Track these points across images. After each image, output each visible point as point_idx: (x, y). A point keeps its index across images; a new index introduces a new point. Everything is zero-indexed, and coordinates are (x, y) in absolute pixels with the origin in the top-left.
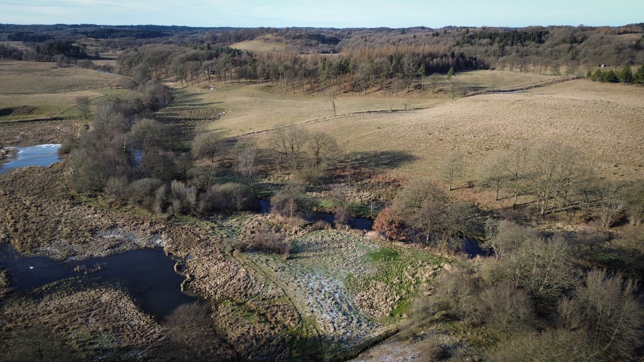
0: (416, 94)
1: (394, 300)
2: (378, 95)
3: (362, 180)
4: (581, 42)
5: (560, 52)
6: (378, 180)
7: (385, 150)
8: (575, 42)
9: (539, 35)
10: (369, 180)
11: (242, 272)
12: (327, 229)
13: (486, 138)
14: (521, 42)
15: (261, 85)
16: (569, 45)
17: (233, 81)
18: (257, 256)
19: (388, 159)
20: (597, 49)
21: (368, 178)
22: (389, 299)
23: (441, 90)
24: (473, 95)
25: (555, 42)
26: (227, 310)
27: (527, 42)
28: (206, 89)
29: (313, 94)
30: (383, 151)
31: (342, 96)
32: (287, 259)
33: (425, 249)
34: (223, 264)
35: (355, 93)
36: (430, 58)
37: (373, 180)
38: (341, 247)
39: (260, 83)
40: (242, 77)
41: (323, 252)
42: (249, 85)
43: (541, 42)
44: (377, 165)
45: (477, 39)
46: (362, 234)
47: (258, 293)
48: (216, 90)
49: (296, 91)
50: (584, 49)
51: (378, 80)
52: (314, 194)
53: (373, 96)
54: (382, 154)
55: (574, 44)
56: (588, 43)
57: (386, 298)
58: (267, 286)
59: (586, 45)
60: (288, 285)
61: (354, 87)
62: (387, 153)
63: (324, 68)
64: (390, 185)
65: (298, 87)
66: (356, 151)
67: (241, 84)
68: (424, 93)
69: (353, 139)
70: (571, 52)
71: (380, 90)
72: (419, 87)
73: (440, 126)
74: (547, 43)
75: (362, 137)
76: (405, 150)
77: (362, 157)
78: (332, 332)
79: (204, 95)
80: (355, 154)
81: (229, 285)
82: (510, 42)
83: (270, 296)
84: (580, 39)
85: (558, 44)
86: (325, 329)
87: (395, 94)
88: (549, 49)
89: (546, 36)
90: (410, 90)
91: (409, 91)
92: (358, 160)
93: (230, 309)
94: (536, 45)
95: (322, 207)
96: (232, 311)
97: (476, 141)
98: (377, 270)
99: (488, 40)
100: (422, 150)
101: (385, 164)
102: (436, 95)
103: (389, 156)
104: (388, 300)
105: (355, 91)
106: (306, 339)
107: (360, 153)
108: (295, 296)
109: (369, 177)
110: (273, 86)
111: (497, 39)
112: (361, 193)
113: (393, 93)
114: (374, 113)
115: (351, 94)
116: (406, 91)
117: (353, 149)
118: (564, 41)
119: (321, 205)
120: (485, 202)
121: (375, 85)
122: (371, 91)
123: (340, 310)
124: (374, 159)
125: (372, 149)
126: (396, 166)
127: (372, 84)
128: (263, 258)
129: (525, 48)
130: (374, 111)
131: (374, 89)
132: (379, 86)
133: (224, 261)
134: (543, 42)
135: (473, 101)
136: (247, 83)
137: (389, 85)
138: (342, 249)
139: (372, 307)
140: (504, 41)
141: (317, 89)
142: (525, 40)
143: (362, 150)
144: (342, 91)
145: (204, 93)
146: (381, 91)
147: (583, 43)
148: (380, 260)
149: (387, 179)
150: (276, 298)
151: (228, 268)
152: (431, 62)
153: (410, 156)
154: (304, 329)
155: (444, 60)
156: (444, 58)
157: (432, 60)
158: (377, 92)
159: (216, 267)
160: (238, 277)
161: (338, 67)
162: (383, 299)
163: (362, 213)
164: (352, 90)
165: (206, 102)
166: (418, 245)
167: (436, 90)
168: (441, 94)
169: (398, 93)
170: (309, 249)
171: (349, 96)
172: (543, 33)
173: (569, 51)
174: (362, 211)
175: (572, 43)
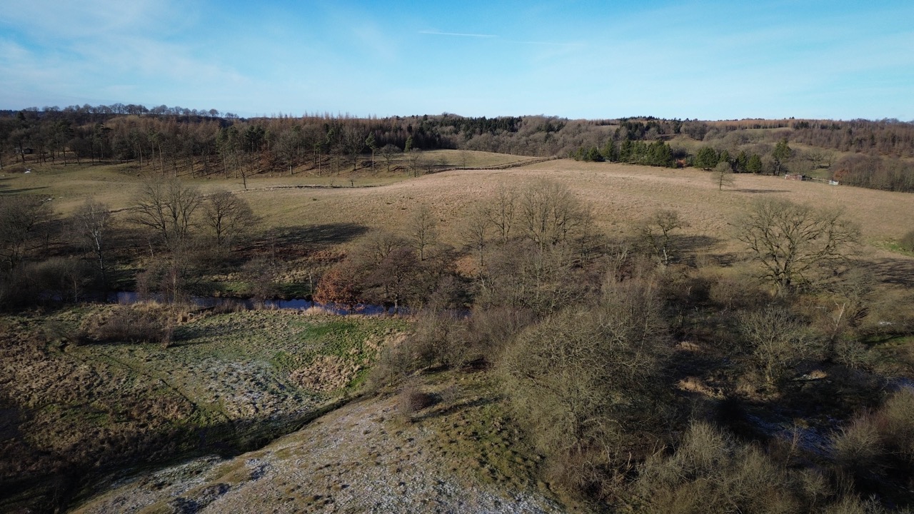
0: (365, 173)
1: (352, 371)
2: (311, 175)
3: (295, 258)
4: (558, 130)
5: (535, 141)
6: (318, 258)
7: (326, 223)
8: (552, 130)
9: (511, 124)
10: (305, 258)
11: (83, 369)
12: (240, 311)
13: (461, 205)
14: (491, 130)
15: (119, 165)
16: (544, 134)
17: (67, 161)
18: (111, 348)
19: (332, 233)
20: (576, 138)
21: (303, 256)
22: (344, 370)
23: (398, 168)
24: (439, 172)
25: (529, 130)
26: (52, 417)
27: (498, 130)
28: (16, 174)
29: (209, 176)
30: (323, 224)
31: (256, 177)
32: (169, 346)
33: (393, 317)
34: (44, 364)
35: (276, 173)
36: (380, 131)
37: (310, 258)
38: (264, 327)
39: (117, 163)
40: (84, 157)
41: (234, 335)
42: (98, 167)
43: (515, 130)
44: (315, 241)
45: (439, 126)
46: (297, 312)
47: (115, 390)
48: (34, 174)
49: (180, 173)
50: (562, 138)
51: (310, 156)
52: (216, 277)
53: (305, 176)
54: (323, 227)
55: (551, 133)
56: (566, 131)
57: (340, 371)
58: (133, 380)
59: (563, 133)
60: (170, 374)
61: (274, 165)
62: (330, 227)
63: (225, 137)
64: (337, 262)
65: (185, 168)
66: (283, 226)
67: (83, 165)
68: (376, 171)
69: (276, 212)
70: (548, 141)
71: (313, 168)
72: (368, 164)
73: (402, 196)
74: (521, 131)
75: (290, 210)
76: (356, 222)
77: (291, 233)
78: (252, 414)
79: (13, 180)
80: (281, 230)
81: (57, 386)
82: (478, 130)
83: (137, 391)
84: (556, 127)
85: (533, 133)
86: (240, 412)
87: (336, 174)
88: (524, 138)
89: (519, 124)
90: (356, 168)
91: (355, 170)
92: (285, 237)
93: (58, 414)
94: (509, 133)
95: (229, 291)
96: (62, 416)
97: (449, 208)
98: (323, 344)
99: (452, 127)
100: (379, 221)
101: (326, 239)
102: (392, 174)
103: (333, 229)
104: (342, 372)
105: (276, 171)
106: (206, 429)
107: (287, 228)
108: (185, 384)
109: (305, 255)
110: (140, 167)
111: (463, 126)
112: (294, 272)
113: (333, 172)
114: (306, 188)
115: (270, 174)
116: (352, 169)
117: (277, 225)
118: (539, 129)
119: (229, 289)
120: (468, 269)
121: (306, 162)
122: (300, 170)
123: (265, 390)
124: (310, 234)
125: (307, 223)
126: (344, 240)
127: (302, 160)
128: (124, 348)
129: (496, 137)
130: (306, 187)
131: (305, 167)
132: (312, 164)
133: (47, 359)
134: (516, 130)
135: (442, 176)
136: (94, 164)
137: (327, 162)
138: (265, 329)
139: (317, 381)
140: (471, 129)
141: (215, 170)
142: (495, 128)
143: (292, 224)
144: (255, 171)
145: (14, 178)
146: (315, 170)
147: (560, 132)
148: (328, 334)
149: (332, 256)
150: (150, 391)
151: (54, 367)
152: (382, 136)
153: (363, 228)
154: (203, 418)
155: (399, 134)
156: (399, 132)
157: (384, 133)
158: (310, 172)
159: (30, 368)
160: (74, 375)
161: (247, 136)
162: (334, 372)
163: (295, 292)
164: (272, 170)
165: (16, 189)
166: (384, 315)
167: (391, 167)
168: (398, 172)
169: (340, 172)
170: (207, 334)
171: (267, 177)
172: (515, 121)
173: (546, 141)
174: (296, 290)
175: (548, 131)
